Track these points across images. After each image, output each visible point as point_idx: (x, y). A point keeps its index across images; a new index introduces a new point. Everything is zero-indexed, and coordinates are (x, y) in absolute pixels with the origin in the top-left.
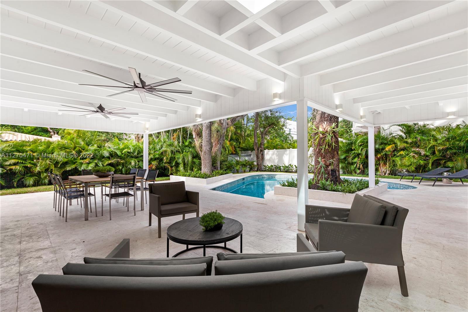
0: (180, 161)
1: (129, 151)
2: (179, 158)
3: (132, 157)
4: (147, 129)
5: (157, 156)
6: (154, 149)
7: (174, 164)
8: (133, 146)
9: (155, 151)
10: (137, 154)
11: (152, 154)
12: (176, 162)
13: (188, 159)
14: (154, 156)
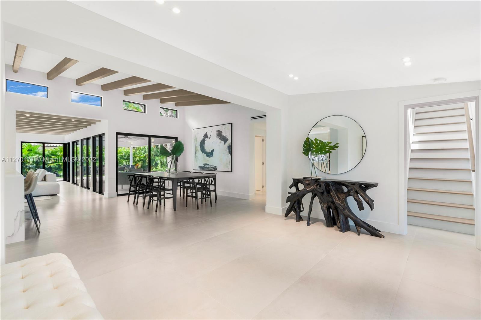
0: (159, 162)
1: (122, 155)
2: (157, 160)
3: (124, 159)
4: (132, 145)
5: (142, 158)
6: (140, 154)
7: (154, 164)
8: (125, 152)
9: (140, 155)
10: (127, 157)
11: (138, 157)
12: (156, 162)
13: (164, 160)
14: (140, 158)
